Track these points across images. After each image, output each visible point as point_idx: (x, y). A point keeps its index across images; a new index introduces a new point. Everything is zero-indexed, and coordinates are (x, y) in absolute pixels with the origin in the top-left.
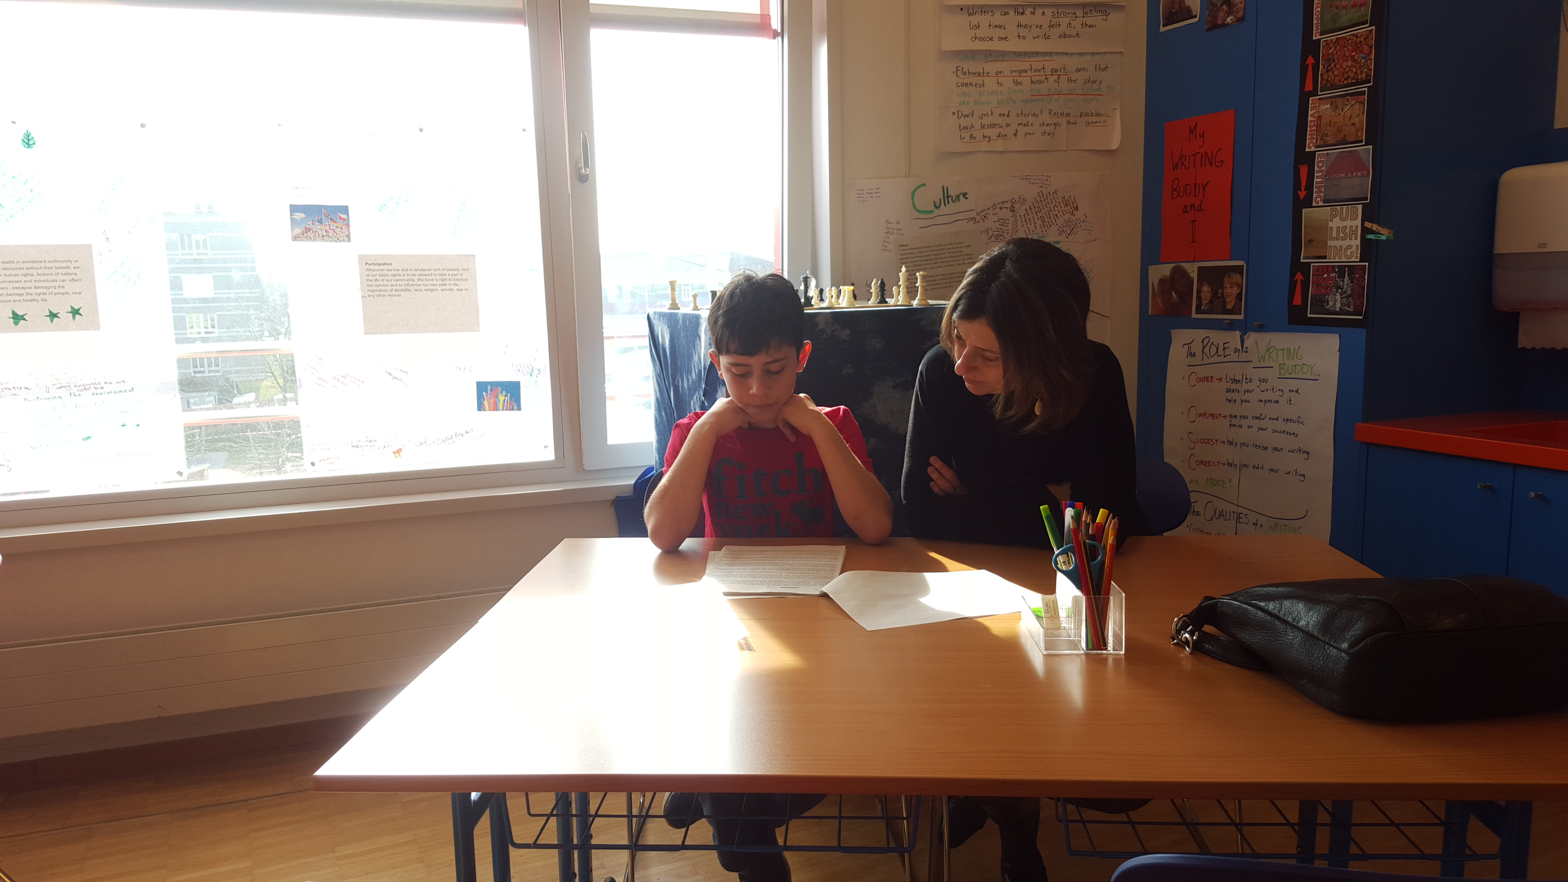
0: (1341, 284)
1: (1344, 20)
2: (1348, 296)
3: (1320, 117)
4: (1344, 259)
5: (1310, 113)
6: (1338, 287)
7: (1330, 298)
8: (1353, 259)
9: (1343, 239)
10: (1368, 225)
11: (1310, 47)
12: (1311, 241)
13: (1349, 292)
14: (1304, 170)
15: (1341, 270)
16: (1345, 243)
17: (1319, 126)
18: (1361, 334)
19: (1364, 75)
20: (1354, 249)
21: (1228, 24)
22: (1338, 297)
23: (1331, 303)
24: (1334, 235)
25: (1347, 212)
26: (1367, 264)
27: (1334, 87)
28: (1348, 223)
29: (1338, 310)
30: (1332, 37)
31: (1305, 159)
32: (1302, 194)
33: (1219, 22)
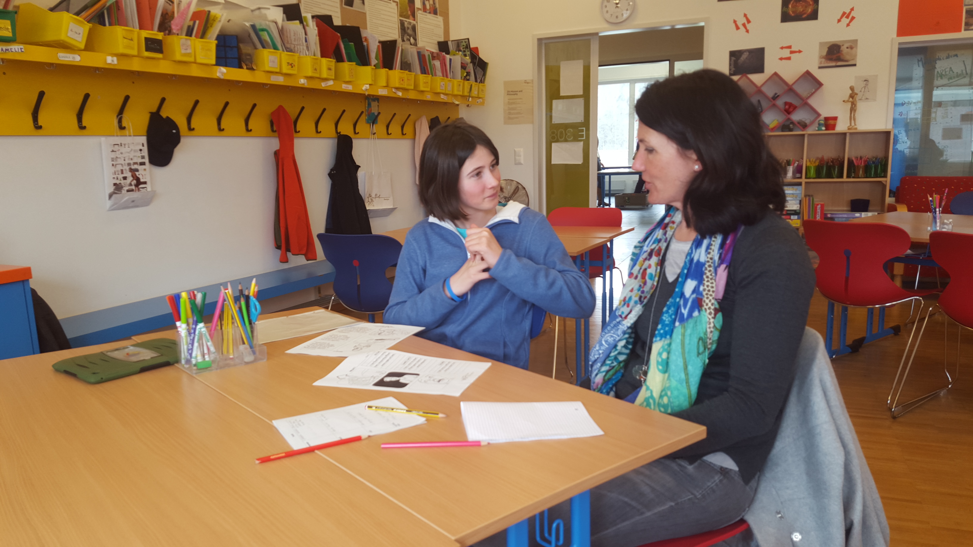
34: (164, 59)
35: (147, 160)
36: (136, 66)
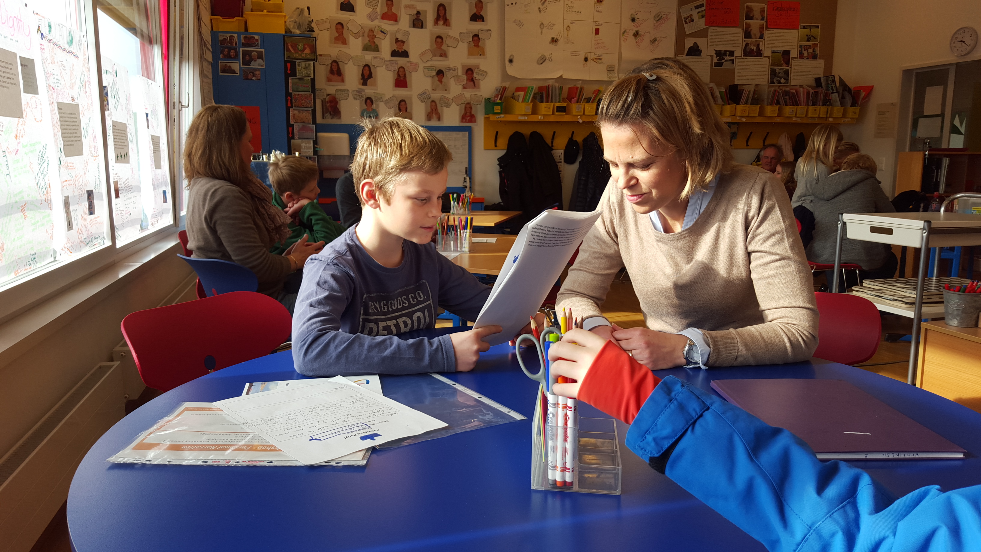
1: (301, 89)
3: (294, 115)
4: (307, 155)
5: (291, 113)
9: (307, 149)
10: (315, 146)
11: (288, 94)
12: (295, 149)
14: (290, 129)
16: (307, 150)
17: (294, 118)
19: (309, 106)
20: (311, 152)
21: (253, 80)
24: (303, 147)
25: (307, 142)
26: (315, 156)
27: (298, 107)
28: (308, 145)
30: (297, 93)
31: (290, 126)
32: (290, 136)
33: (249, 78)
34: (566, 114)
35: (563, 161)
36: (552, 119)
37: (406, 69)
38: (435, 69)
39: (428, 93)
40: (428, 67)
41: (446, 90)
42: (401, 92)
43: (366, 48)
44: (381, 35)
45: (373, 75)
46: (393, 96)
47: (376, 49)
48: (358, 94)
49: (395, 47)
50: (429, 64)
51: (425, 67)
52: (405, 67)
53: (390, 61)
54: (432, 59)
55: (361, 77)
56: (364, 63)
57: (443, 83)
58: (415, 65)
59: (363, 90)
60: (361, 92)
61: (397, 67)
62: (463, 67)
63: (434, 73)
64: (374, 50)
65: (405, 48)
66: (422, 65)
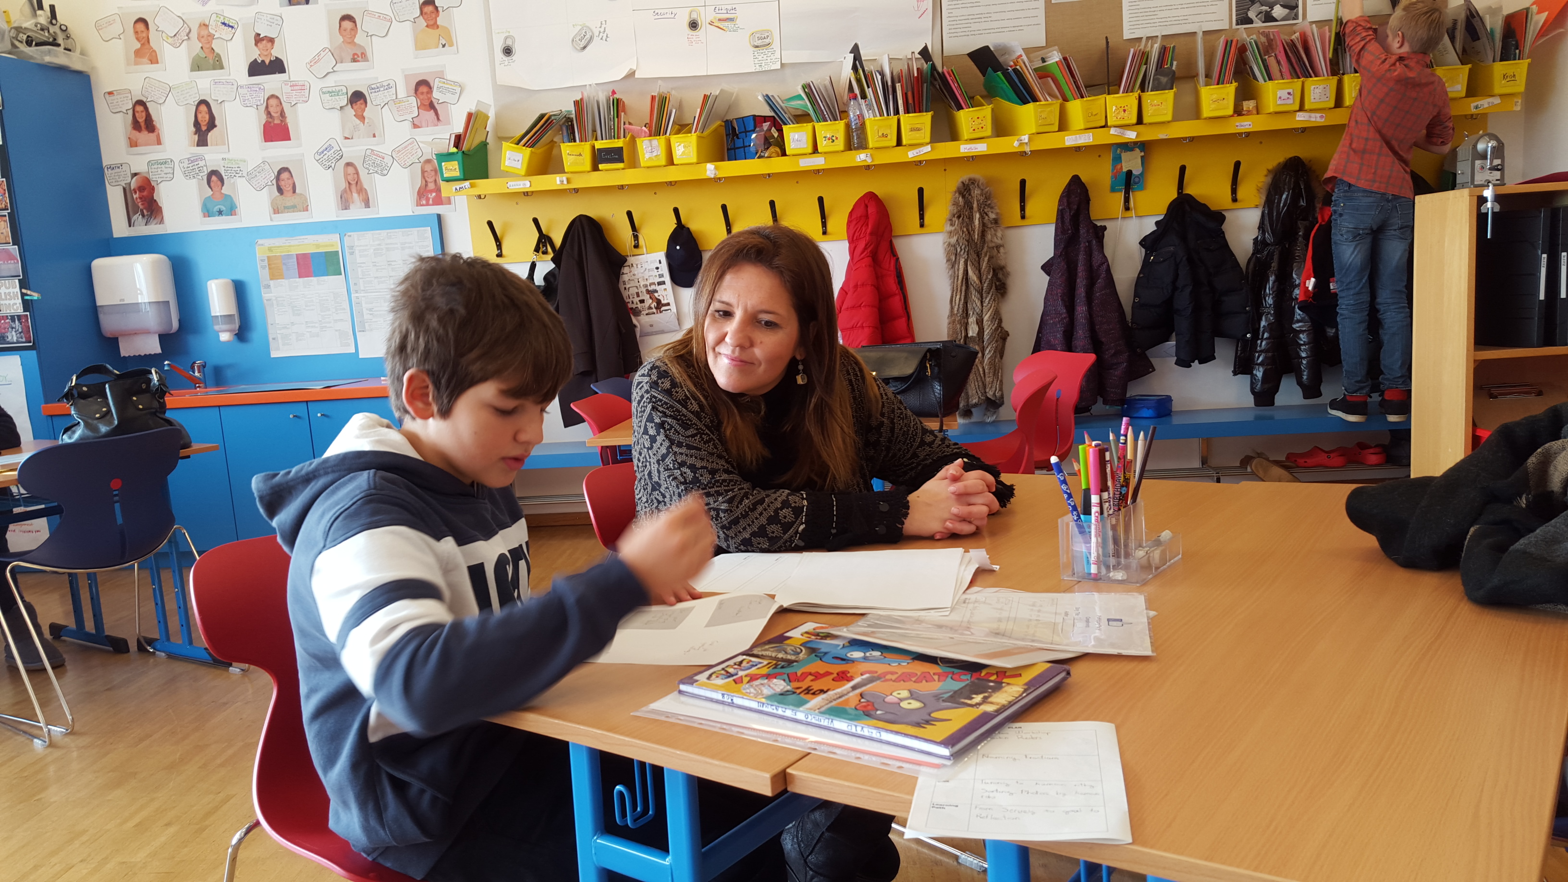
0: (14, 326)
2: (20, 333)
6: (12, 328)
7: (9, 334)
8: (19, 311)
9: (10, 299)
10: (24, 291)
13: (20, 330)
15: (13, 318)
16: (12, 302)
18: (33, 353)
19: (3, 206)
20: (18, 305)
22: (14, 333)
23: (10, 338)
24: (3, 297)
25: (9, 284)
26: (28, 313)
28: (11, 290)
29: (15, 341)
34: (631, 167)
35: (667, 278)
37: (283, 99)
38: (345, 91)
39: (336, 148)
40: (330, 90)
41: (374, 136)
42: (279, 152)
43: (197, 66)
44: (225, 32)
45: (217, 122)
46: (263, 162)
47: (218, 64)
48: (191, 167)
49: (255, 54)
50: (331, 81)
51: (324, 90)
52: (280, 97)
53: (249, 86)
54: (335, 69)
55: (193, 129)
56: (197, 99)
57: (366, 121)
58: (300, 87)
59: (201, 158)
60: (196, 160)
61: (262, 98)
62: (406, 77)
63: (344, 101)
64: (214, 68)
65: (276, 53)
66: (316, 85)
